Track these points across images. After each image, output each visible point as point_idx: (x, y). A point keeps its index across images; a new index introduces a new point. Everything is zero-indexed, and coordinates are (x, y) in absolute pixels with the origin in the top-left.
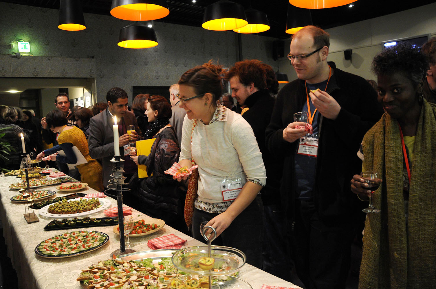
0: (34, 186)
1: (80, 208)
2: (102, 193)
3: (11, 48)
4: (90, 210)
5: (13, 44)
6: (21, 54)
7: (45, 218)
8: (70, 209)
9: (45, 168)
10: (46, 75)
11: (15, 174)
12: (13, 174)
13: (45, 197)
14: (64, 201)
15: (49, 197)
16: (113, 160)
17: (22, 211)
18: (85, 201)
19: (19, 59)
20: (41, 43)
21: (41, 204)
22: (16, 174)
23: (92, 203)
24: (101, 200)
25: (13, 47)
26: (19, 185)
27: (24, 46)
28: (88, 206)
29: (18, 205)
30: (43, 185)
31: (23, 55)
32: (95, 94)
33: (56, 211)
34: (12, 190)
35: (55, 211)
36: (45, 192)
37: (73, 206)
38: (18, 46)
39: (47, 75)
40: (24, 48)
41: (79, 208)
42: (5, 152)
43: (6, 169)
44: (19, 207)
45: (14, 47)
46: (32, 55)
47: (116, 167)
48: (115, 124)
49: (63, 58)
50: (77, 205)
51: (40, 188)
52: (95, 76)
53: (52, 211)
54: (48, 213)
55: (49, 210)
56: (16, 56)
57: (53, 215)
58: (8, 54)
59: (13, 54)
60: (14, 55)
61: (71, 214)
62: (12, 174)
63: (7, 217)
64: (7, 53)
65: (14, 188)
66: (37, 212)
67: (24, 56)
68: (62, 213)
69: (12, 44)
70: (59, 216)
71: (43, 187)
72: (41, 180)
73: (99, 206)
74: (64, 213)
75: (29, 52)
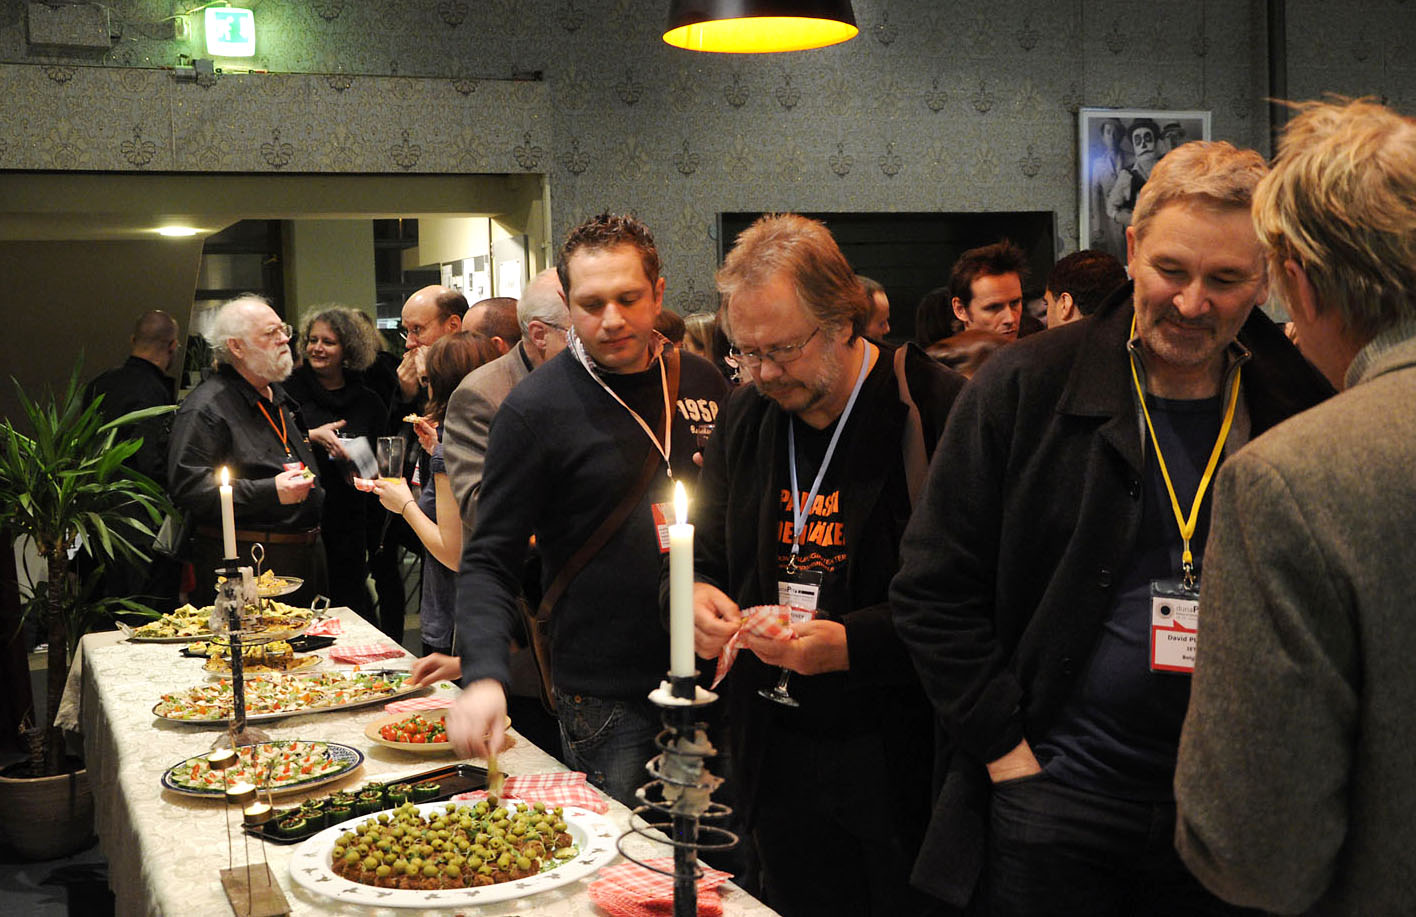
0: (265, 714)
1: (479, 860)
2: (575, 775)
3: (172, 37)
4: (524, 873)
5: (185, 18)
6: (216, 66)
7: (317, 899)
8: (429, 866)
9: (309, 607)
10: (324, 164)
11: (177, 632)
12: (169, 631)
13: (316, 779)
14: (406, 816)
15: (331, 779)
16: (662, 695)
17: (212, 849)
18: (503, 822)
19: (206, 87)
20: (303, 10)
21: (300, 821)
22: (181, 633)
23: (532, 833)
24: (576, 821)
25: (181, 33)
26: (196, 699)
27: (230, 28)
28: (513, 852)
29: (193, 812)
30: (305, 708)
31: (226, 68)
32: (544, 249)
33: (368, 870)
34: (163, 723)
35: (364, 869)
36: (313, 748)
37: (448, 845)
38: (202, 28)
39: (328, 162)
40: (228, 37)
41: (473, 861)
42: (136, 524)
43: (136, 601)
44: (201, 823)
45: (185, 33)
46: (266, 66)
47: (674, 731)
48: (678, 519)
49: (403, 81)
50: (464, 843)
51: (290, 720)
52: (544, 166)
53: (350, 866)
54: (331, 875)
55: (336, 860)
56: (194, 74)
57: (353, 890)
58: (162, 64)
59: (183, 67)
60: (186, 70)
61: (436, 887)
62: (165, 632)
63: (146, 878)
64: (157, 60)
65: (174, 714)
66: (282, 860)
67: (230, 76)
68: (393, 881)
69: (179, 21)
70: (382, 895)
71: (304, 719)
72: (292, 680)
73: (567, 851)
74: (404, 881)
75: (252, 53)
